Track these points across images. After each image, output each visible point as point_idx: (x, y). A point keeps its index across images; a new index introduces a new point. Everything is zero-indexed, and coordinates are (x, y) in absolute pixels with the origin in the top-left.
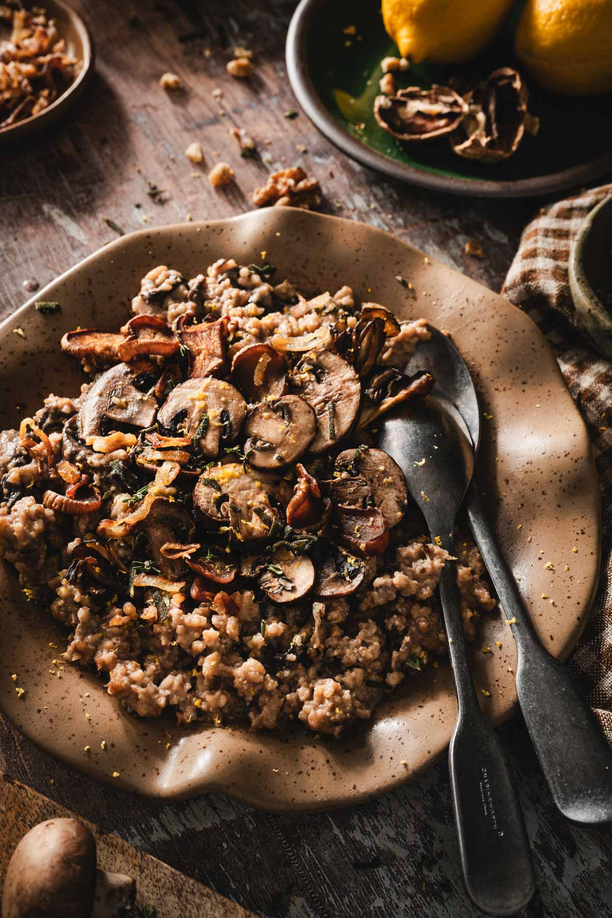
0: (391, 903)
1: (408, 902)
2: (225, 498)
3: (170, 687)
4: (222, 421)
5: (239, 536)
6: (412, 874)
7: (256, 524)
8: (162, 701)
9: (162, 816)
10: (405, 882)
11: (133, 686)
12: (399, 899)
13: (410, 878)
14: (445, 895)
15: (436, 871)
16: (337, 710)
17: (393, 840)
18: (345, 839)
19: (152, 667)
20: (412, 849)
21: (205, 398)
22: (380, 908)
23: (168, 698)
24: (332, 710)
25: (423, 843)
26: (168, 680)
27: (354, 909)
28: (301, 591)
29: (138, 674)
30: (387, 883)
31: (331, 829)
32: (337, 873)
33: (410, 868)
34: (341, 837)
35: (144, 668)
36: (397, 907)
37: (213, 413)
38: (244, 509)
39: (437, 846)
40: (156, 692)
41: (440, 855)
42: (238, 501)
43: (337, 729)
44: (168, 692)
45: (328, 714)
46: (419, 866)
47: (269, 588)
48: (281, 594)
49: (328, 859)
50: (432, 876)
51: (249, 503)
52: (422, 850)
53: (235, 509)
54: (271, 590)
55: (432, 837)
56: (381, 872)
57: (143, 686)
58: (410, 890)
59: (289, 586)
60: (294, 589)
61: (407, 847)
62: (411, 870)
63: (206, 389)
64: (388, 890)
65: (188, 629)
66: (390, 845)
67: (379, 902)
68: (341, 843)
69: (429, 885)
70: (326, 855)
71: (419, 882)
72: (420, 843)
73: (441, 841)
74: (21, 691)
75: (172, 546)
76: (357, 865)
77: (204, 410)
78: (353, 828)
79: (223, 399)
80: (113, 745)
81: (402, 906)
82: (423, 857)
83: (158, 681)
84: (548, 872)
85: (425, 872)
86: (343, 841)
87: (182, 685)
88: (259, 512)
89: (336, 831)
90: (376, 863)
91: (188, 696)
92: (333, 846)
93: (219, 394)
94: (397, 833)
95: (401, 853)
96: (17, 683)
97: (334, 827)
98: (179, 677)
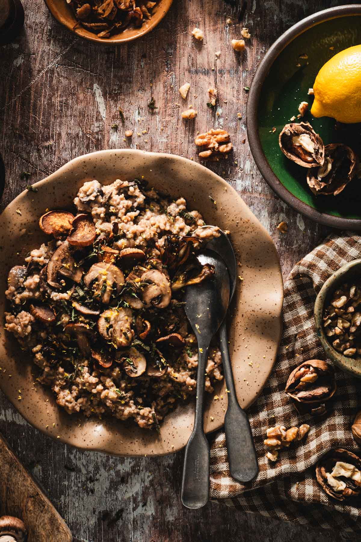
0: (70, 485)
1: (76, 489)
6: (83, 480)
9: (7, 411)
10: (79, 482)
12: (74, 486)
13: (82, 481)
14: (90, 494)
15: (92, 484)
17: (83, 465)
18: (67, 455)
20: (88, 472)
22: (65, 485)
25: (94, 472)
27: (57, 480)
30: (73, 478)
31: (64, 450)
32: (57, 465)
33: (84, 478)
34: (66, 454)
36: (72, 488)
37: (109, 283)
39: (98, 476)
41: (97, 480)
46: (87, 480)
49: (57, 459)
50: (90, 485)
52: (92, 475)
55: (98, 472)
56: (73, 474)
58: (80, 485)
61: (87, 470)
62: (84, 479)
64: (71, 481)
66: (82, 466)
67: (66, 483)
68: (65, 456)
69: (87, 487)
70: (57, 457)
71: (84, 484)
72: (92, 472)
73: (100, 476)
76: (66, 467)
78: (72, 454)
81: (74, 488)
82: (91, 477)
84: (131, 507)
85: (88, 482)
86: (66, 456)
89: (65, 451)
90: (73, 470)
92: (61, 456)
94: (86, 464)
95: (84, 471)
97: (66, 449)
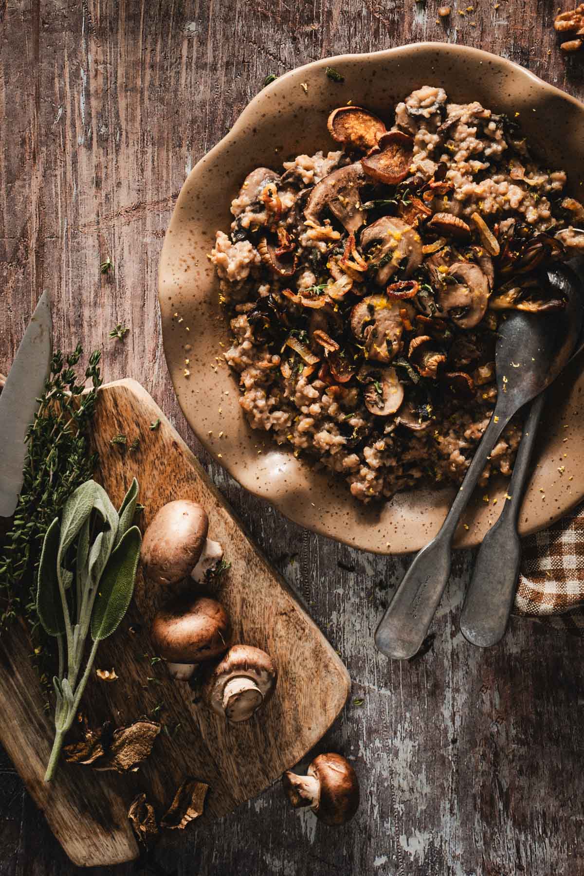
0: (347, 595)
1: (357, 600)
2: (372, 322)
3: (278, 419)
4: (400, 264)
5: (366, 355)
6: (369, 587)
7: (382, 351)
8: (268, 426)
10: (362, 589)
11: (255, 411)
12: (353, 595)
13: (366, 588)
14: (380, 608)
15: (384, 592)
16: (371, 490)
17: (369, 562)
19: (272, 401)
20: (377, 573)
21: (400, 241)
22: (339, 594)
23: (273, 425)
24: (368, 488)
25: (386, 574)
26: (278, 414)
27: (324, 587)
28: (386, 412)
29: (261, 403)
30: (351, 583)
32: (326, 562)
33: (370, 583)
35: (267, 398)
36: (350, 599)
37: (398, 255)
38: (380, 336)
39: (393, 580)
40: (268, 418)
41: (392, 586)
42: (380, 329)
43: (367, 500)
44: (275, 422)
45: (364, 489)
46: (375, 585)
47: (368, 397)
48: (373, 406)
49: (325, 551)
50: (380, 594)
51: (387, 332)
52: (383, 577)
53: (375, 334)
54: (368, 399)
55: (393, 573)
56: (352, 576)
57: (261, 412)
58: (363, 594)
59: (381, 405)
60: (382, 409)
61: (375, 570)
62: (369, 584)
63: (404, 234)
64: (349, 587)
65: (304, 397)
66: (366, 564)
67: (341, 591)
69: (375, 598)
70: (326, 549)
71: (370, 593)
72: (384, 573)
73: (397, 579)
74: (188, 373)
75: (322, 335)
76: (340, 565)
77: (392, 250)
79: (410, 248)
80: (226, 437)
81: (353, 600)
82: (381, 581)
83: (271, 412)
84: (448, 630)
85: (377, 590)
87: (286, 421)
88: (389, 343)
90: (352, 569)
91: (286, 430)
92: (332, 545)
93: (410, 242)
94: (374, 560)
95: (370, 571)
96: (188, 366)
98: (286, 416)
